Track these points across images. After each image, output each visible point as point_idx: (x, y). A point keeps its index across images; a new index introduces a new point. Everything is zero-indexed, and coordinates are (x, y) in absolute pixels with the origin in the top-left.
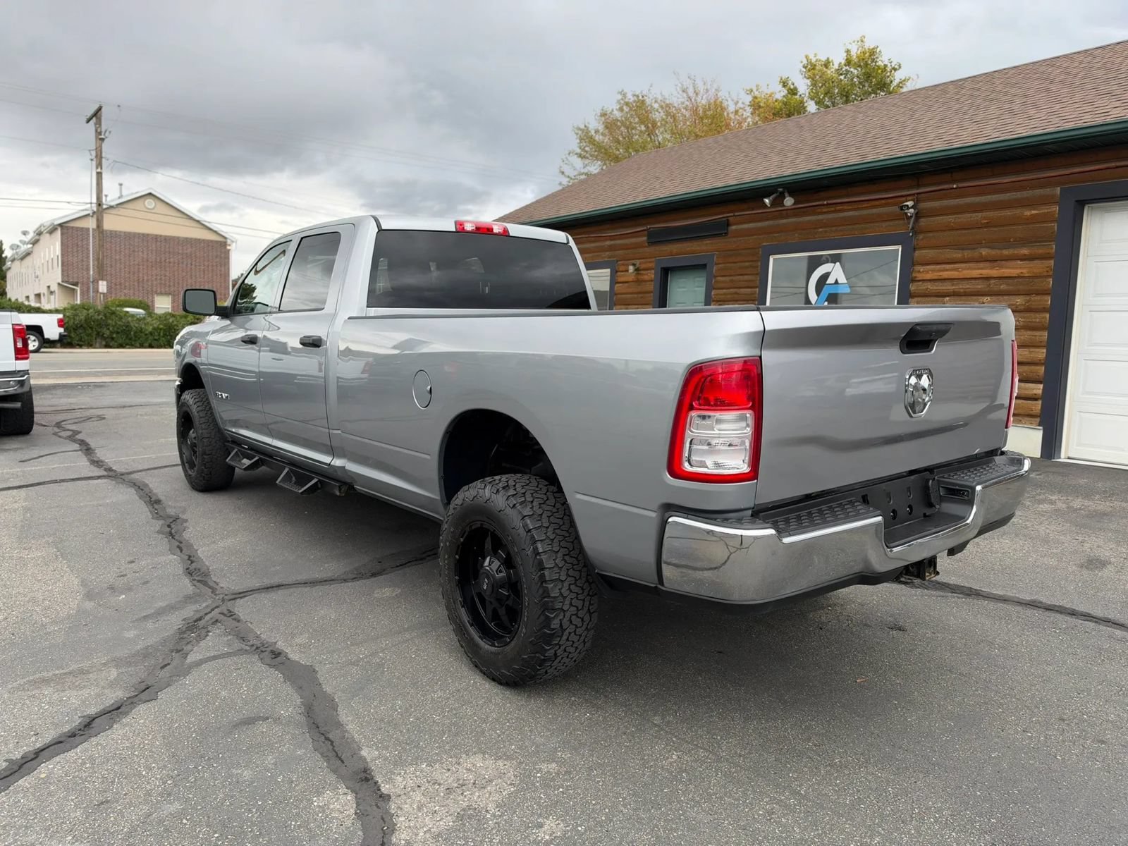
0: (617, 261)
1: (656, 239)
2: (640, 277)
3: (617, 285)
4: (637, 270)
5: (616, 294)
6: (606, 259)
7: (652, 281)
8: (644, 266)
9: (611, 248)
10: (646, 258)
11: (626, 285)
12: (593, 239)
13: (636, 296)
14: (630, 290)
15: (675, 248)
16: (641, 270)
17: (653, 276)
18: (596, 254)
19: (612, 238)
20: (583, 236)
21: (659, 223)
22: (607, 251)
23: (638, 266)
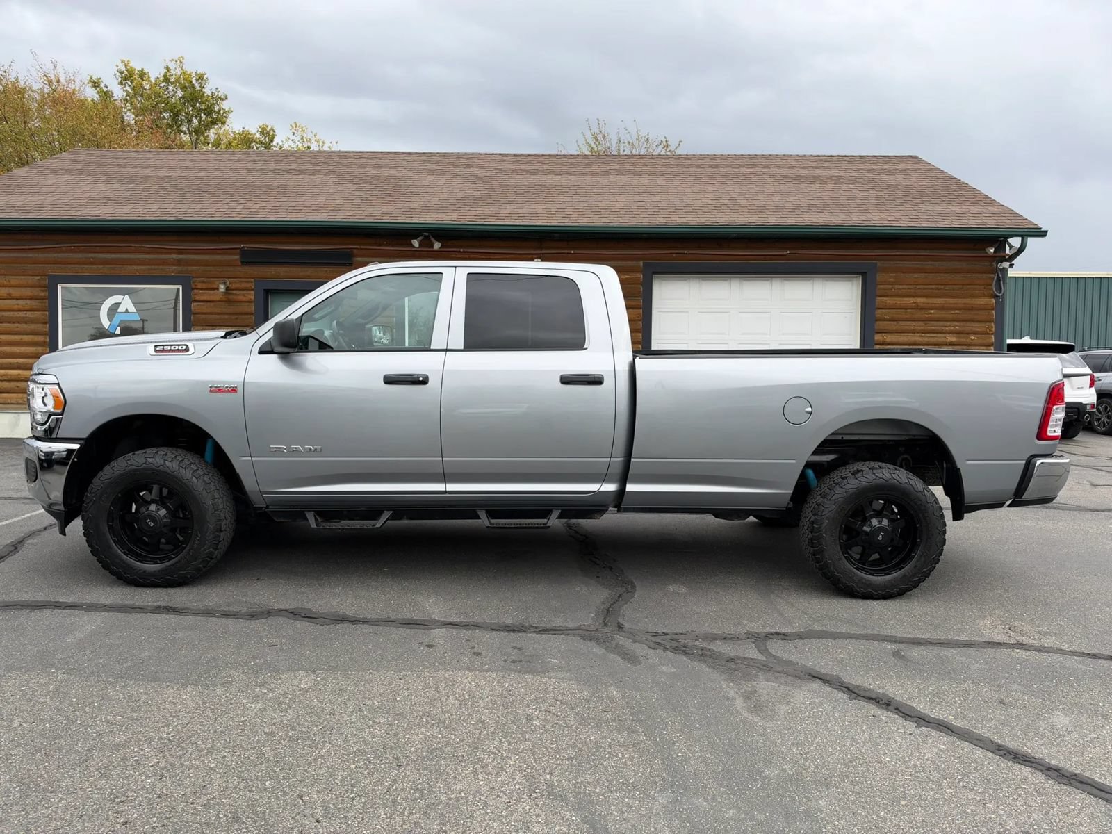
0: (193, 278)
1: (249, 258)
2: (231, 297)
4: (227, 289)
5: (194, 314)
6: (173, 275)
7: (250, 301)
8: (235, 286)
9: (181, 263)
10: (241, 278)
12: (148, 249)
13: (226, 316)
14: (216, 310)
15: (282, 270)
16: (232, 290)
17: (252, 297)
18: (153, 267)
19: (180, 252)
20: (133, 245)
21: (256, 243)
22: (174, 265)
23: (229, 285)
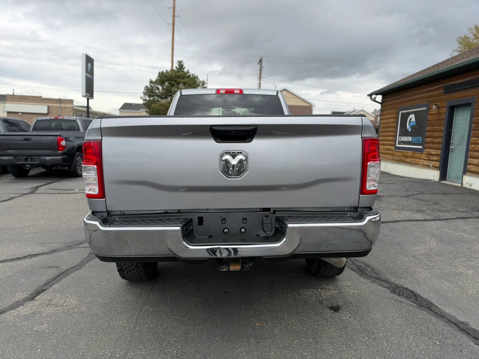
0: (430, 103)
1: (448, 90)
2: (439, 111)
3: (429, 116)
4: (437, 108)
5: (428, 121)
6: (425, 103)
7: (444, 113)
8: (441, 105)
9: (428, 97)
10: (443, 101)
11: (433, 116)
13: (437, 121)
14: (434, 119)
15: (456, 95)
16: (440, 108)
17: (445, 111)
19: (428, 92)
21: (450, 82)
22: (426, 99)
23: (438, 105)
